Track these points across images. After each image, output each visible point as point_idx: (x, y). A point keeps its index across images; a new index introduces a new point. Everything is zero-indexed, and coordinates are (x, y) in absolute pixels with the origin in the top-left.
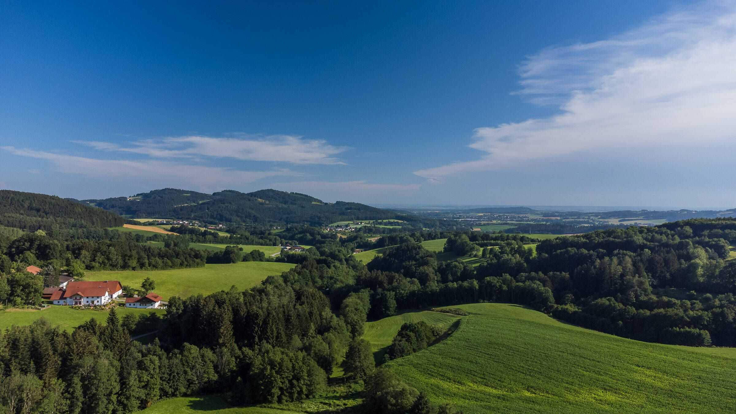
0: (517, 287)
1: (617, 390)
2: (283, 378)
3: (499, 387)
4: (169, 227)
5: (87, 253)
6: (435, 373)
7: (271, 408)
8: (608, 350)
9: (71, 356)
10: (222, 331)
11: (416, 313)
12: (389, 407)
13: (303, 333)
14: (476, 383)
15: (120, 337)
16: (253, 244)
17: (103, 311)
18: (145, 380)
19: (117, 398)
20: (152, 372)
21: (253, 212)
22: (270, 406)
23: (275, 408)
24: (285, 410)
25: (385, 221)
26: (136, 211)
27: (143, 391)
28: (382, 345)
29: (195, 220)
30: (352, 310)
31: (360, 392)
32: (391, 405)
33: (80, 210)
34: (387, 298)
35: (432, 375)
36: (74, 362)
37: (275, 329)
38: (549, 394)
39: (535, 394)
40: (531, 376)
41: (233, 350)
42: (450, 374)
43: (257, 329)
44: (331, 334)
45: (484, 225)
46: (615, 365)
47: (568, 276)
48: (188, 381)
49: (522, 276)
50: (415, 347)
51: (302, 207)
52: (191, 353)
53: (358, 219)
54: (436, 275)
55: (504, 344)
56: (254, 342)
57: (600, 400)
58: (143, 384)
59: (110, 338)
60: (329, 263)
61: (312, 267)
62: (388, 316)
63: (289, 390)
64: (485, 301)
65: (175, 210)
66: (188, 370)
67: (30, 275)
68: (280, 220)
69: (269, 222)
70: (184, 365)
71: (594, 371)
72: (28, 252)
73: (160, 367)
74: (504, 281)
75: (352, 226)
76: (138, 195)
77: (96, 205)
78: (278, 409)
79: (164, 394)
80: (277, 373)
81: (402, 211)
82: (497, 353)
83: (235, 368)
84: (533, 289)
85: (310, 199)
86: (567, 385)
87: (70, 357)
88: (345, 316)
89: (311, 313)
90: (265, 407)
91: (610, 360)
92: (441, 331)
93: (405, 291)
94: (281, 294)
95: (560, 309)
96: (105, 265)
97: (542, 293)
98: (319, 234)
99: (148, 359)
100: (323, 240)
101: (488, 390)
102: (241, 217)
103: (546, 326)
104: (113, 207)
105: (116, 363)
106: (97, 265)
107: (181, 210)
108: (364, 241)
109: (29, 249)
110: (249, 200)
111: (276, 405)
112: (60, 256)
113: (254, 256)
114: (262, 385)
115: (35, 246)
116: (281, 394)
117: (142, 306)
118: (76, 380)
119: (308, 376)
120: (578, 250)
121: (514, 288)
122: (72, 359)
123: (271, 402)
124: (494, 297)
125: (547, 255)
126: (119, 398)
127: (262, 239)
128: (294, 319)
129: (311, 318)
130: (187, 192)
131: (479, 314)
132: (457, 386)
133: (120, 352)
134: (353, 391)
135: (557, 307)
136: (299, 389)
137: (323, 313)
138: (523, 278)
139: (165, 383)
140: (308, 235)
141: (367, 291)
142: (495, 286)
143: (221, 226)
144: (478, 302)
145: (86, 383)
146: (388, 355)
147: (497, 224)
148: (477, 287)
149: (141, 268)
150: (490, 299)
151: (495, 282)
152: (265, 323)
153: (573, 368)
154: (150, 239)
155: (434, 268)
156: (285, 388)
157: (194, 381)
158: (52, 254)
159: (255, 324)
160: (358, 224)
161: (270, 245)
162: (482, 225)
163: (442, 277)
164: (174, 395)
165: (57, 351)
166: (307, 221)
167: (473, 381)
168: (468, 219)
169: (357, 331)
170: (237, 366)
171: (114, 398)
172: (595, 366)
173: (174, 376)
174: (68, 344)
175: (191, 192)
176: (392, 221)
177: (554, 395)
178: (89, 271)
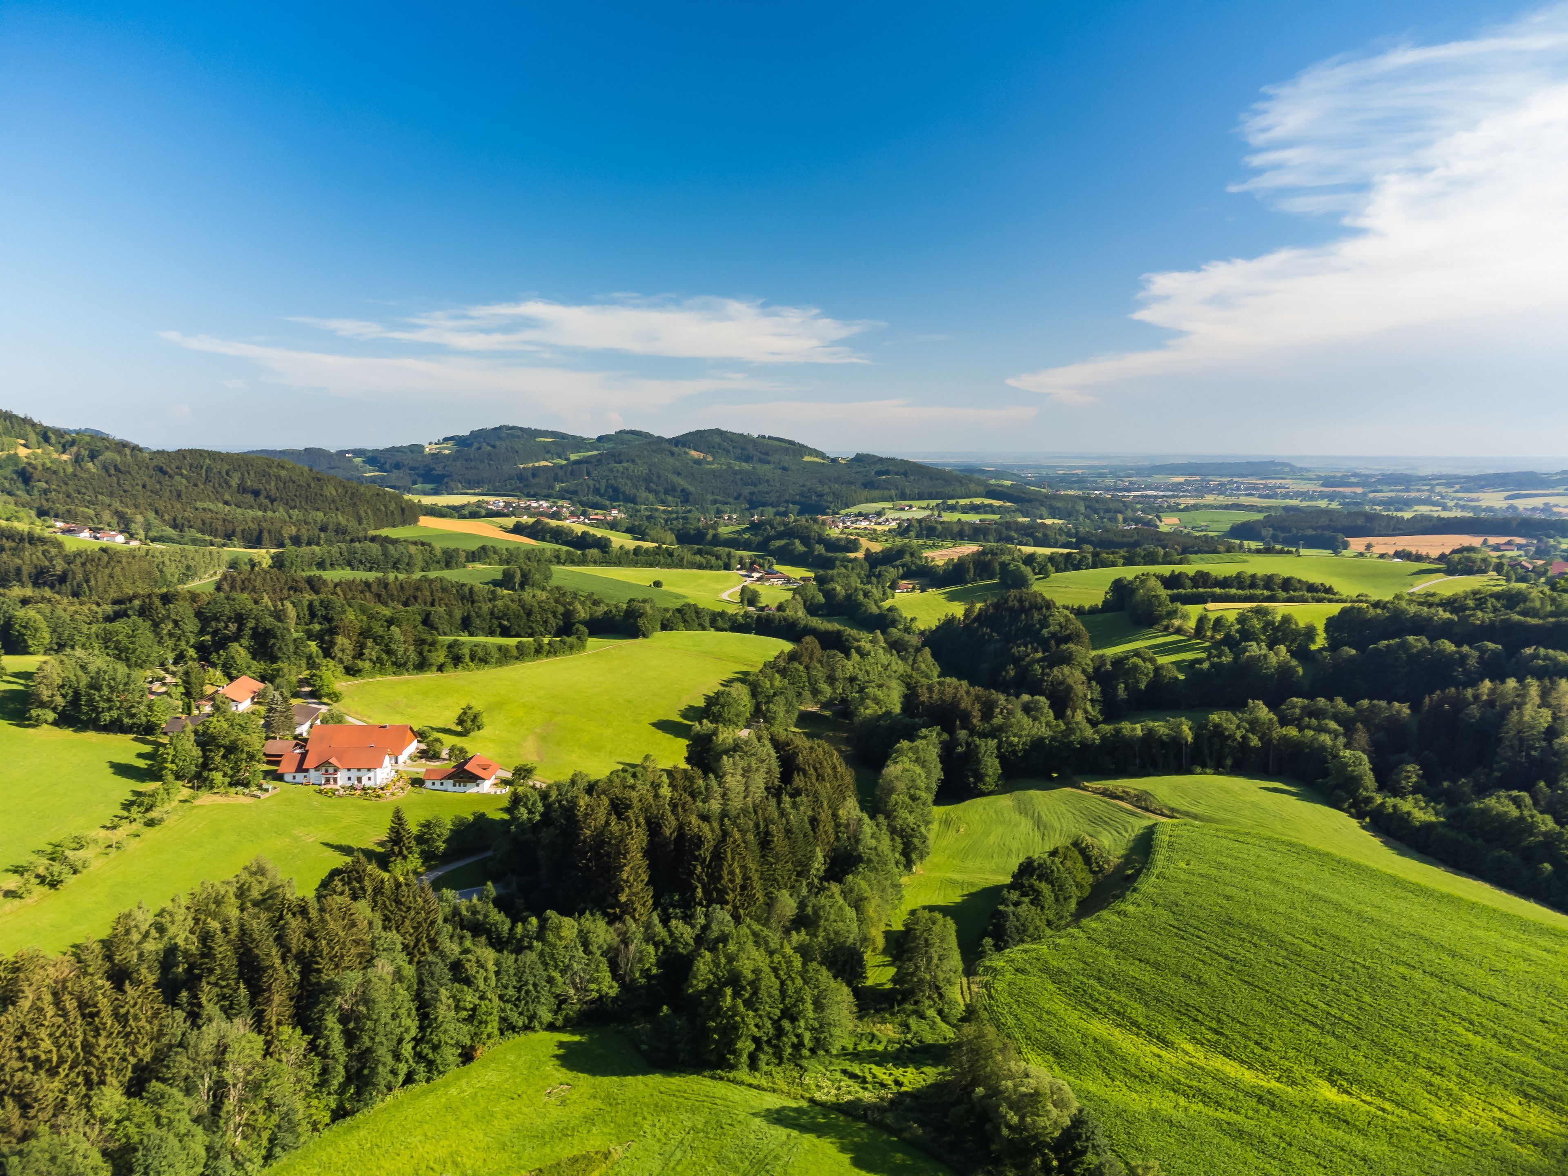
0: (1285, 739)
1: (1555, 1099)
2: (760, 1017)
3: (1257, 1065)
4: (510, 522)
5: (346, 642)
6: (1102, 1003)
7: (734, 1081)
8: (1523, 966)
9: (317, 963)
10: (625, 876)
11: (1045, 793)
12: (1005, 1132)
13: (799, 869)
14: (1202, 1044)
15: (414, 897)
16: (682, 567)
17: (381, 800)
18: (470, 1006)
19: (414, 1048)
20: (482, 987)
21: (681, 482)
22: (731, 1075)
23: (742, 1083)
24: (764, 1090)
25: (962, 502)
26: (443, 476)
27: (465, 1028)
28: (972, 884)
29: (563, 498)
30: (903, 802)
31: (931, 1046)
32: (1009, 1127)
33: (334, 493)
34: (980, 756)
35: (1095, 1010)
36: (325, 978)
37: (737, 871)
38: (1385, 1099)
39: (1350, 1094)
40: (1337, 1037)
41: (648, 926)
42: (1137, 1011)
43: (699, 868)
44: (858, 879)
45: (1187, 509)
46: (1548, 1018)
47: (1408, 711)
48: (557, 996)
49: (1294, 707)
50: (1051, 917)
51: (785, 469)
52: (561, 938)
53: (903, 497)
54: (1090, 687)
55: (1263, 930)
56: (693, 896)
57: (1515, 1131)
58: (464, 1014)
59: (395, 901)
60: (847, 640)
61: (811, 658)
62: (982, 794)
63: (774, 1042)
64: (1208, 771)
65: (520, 476)
66: (556, 975)
67: (237, 721)
68: (737, 498)
69: (715, 502)
70: (546, 964)
71: (1494, 1036)
72: (235, 645)
73: (497, 973)
74: (1254, 725)
75: (890, 515)
76: (446, 439)
77: (364, 462)
78: (750, 1085)
79: (507, 1027)
80: (748, 1004)
81: (999, 474)
82: (1248, 954)
83: (654, 971)
84: (1323, 747)
85: (798, 449)
86: (1428, 1075)
87: (316, 966)
88: (888, 816)
89: (814, 821)
90: (721, 1079)
91: (1533, 1000)
92: (1107, 862)
93: (1020, 737)
94: (749, 766)
95: (1390, 810)
96: (382, 664)
97: (1346, 765)
98: (821, 540)
99: (474, 959)
100: (830, 554)
101: (1232, 1069)
102: (656, 493)
103: (1361, 871)
104: (397, 466)
105: (409, 971)
106: (367, 665)
107: (534, 475)
108: (918, 562)
109: (236, 638)
110: (672, 454)
111: (743, 1074)
112: (295, 653)
113: (686, 617)
114: (715, 1031)
115: (247, 632)
116: (756, 1049)
117: (457, 788)
118: (331, 1021)
119: (815, 1011)
120: (1431, 643)
121: (1275, 742)
122: (319, 971)
123: (733, 1067)
124: (1229, 762)
125: (1353, 652)
126: (418, 1049)
127: (701, 555)
128: (778, 841)
129: (815, 833)
130: (546, 434)
131: (1195, 817)
132: (1156, 1050)
133: (416, 929)
134: (914, 1042)
135: (1382, 804)
136: (795, 1040)
137: (840, 812)
138: (1298, 711)
139: (509, 1006)
140: (797, 542)
141: (934, 734)
142: (1232, 737)
143: (615, 512)
144: (1187, 771)
145: (351, 1025)
146: (990, 940)
147: (1216, 508)
148: (1190, 739)
149: (456, 666)
150: (1219, 768)
151: (1233, 727)
152: (718, 856)
153: (1440, 1020)
154: (473, 557)
155: (1084, 671)
156: (765, 1038)
157: (570, 997)
158: (280, 648)
159: (696, 858)
160: (903, 509)
161: (718, 568)
162: (1181, 510)
163: (1102, 692)
164: (528, 1028)
165: (289, 950)
166: (794, 503)
167: (1194, 1038)
168: (1149, 493)
169: (915, 848)
170: (660, 963)
171: (407, 1049)
172: (1497, 1019)
173: (528, 992)
174: (310, 935)
175: (552, 432)
176: (977, 501)
177: (1398, 1104)
178: (352, 678)
